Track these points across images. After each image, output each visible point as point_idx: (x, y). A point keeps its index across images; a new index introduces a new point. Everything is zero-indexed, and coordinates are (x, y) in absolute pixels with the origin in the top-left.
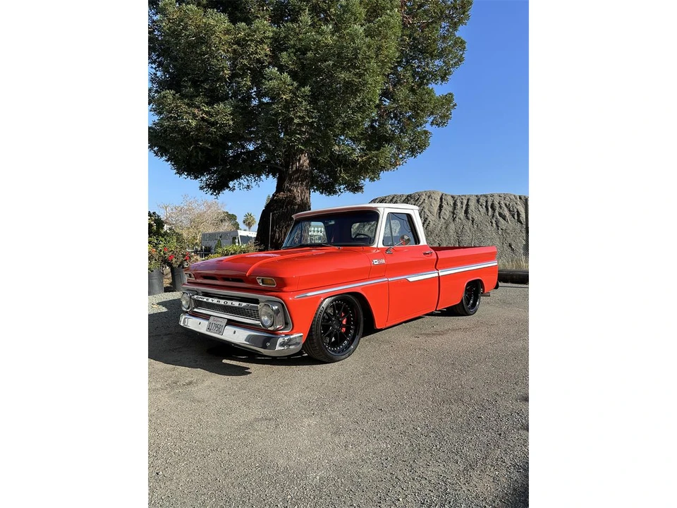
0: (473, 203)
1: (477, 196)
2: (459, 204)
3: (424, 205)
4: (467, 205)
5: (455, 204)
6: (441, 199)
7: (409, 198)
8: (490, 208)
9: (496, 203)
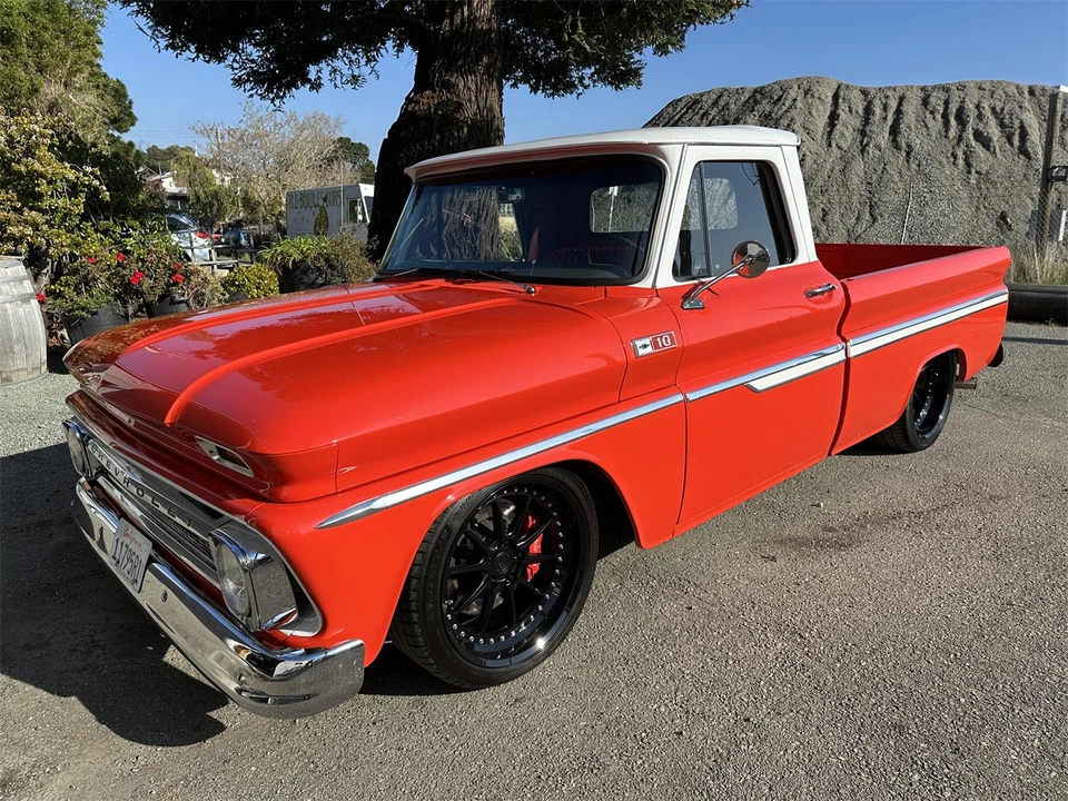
0: (912, 108)
1: (923, 89)
2: (878, 110)
3: (793, 113)
4: (899, 112)
5: (868, 111)
6: (836, 97)
7: (758, 96)
8: (953, 122)
9: (970, 106)
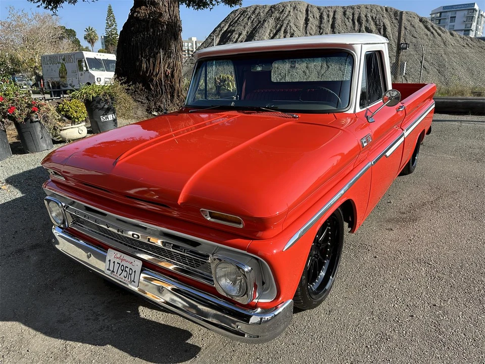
0: (339, 16)
1: (343, 8)
2: (325, 17)
3: (289, 18)
4: (334, 18)
5: (321, 17)
6: (307, 11)
7: (273, 10)
8: (356, 23)
9: (363, 16)
